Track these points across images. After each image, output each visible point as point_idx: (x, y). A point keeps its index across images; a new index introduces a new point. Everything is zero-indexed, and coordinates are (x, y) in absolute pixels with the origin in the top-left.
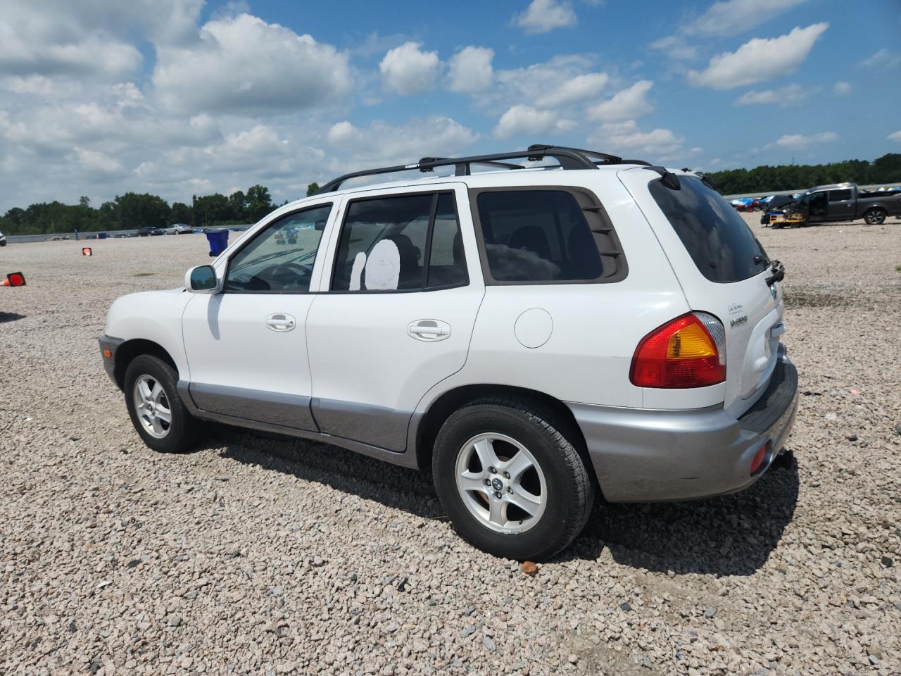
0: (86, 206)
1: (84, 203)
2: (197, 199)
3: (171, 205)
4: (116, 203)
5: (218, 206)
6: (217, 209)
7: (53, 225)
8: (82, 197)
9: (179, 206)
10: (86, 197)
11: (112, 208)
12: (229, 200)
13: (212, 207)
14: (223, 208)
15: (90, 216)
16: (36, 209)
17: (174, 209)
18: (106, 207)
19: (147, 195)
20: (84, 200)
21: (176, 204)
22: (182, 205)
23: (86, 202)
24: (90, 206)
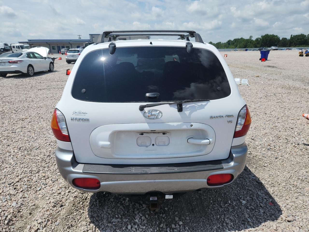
0: (251, 39)
1: (250, 38)
2: (292, 36)
3: (281, 39)
4: (261, 38)
5: (301, 39)
6: (300, 40)
7: (238, 46)
8: (251, 36)
9: (284, 39)
10: (252, 36)
11: (259, 40)
12: (307, 36)
13: (298, 39)
14: (303, 40)
15: (251, 43)
16: (236, 40)
17: (282, 40)
18: (257, 40)
19: (273, 35)
20: (251, 37)
21: (283, 38)
22: (286, 39)
23: (251, 38)
24: (252, 39)
